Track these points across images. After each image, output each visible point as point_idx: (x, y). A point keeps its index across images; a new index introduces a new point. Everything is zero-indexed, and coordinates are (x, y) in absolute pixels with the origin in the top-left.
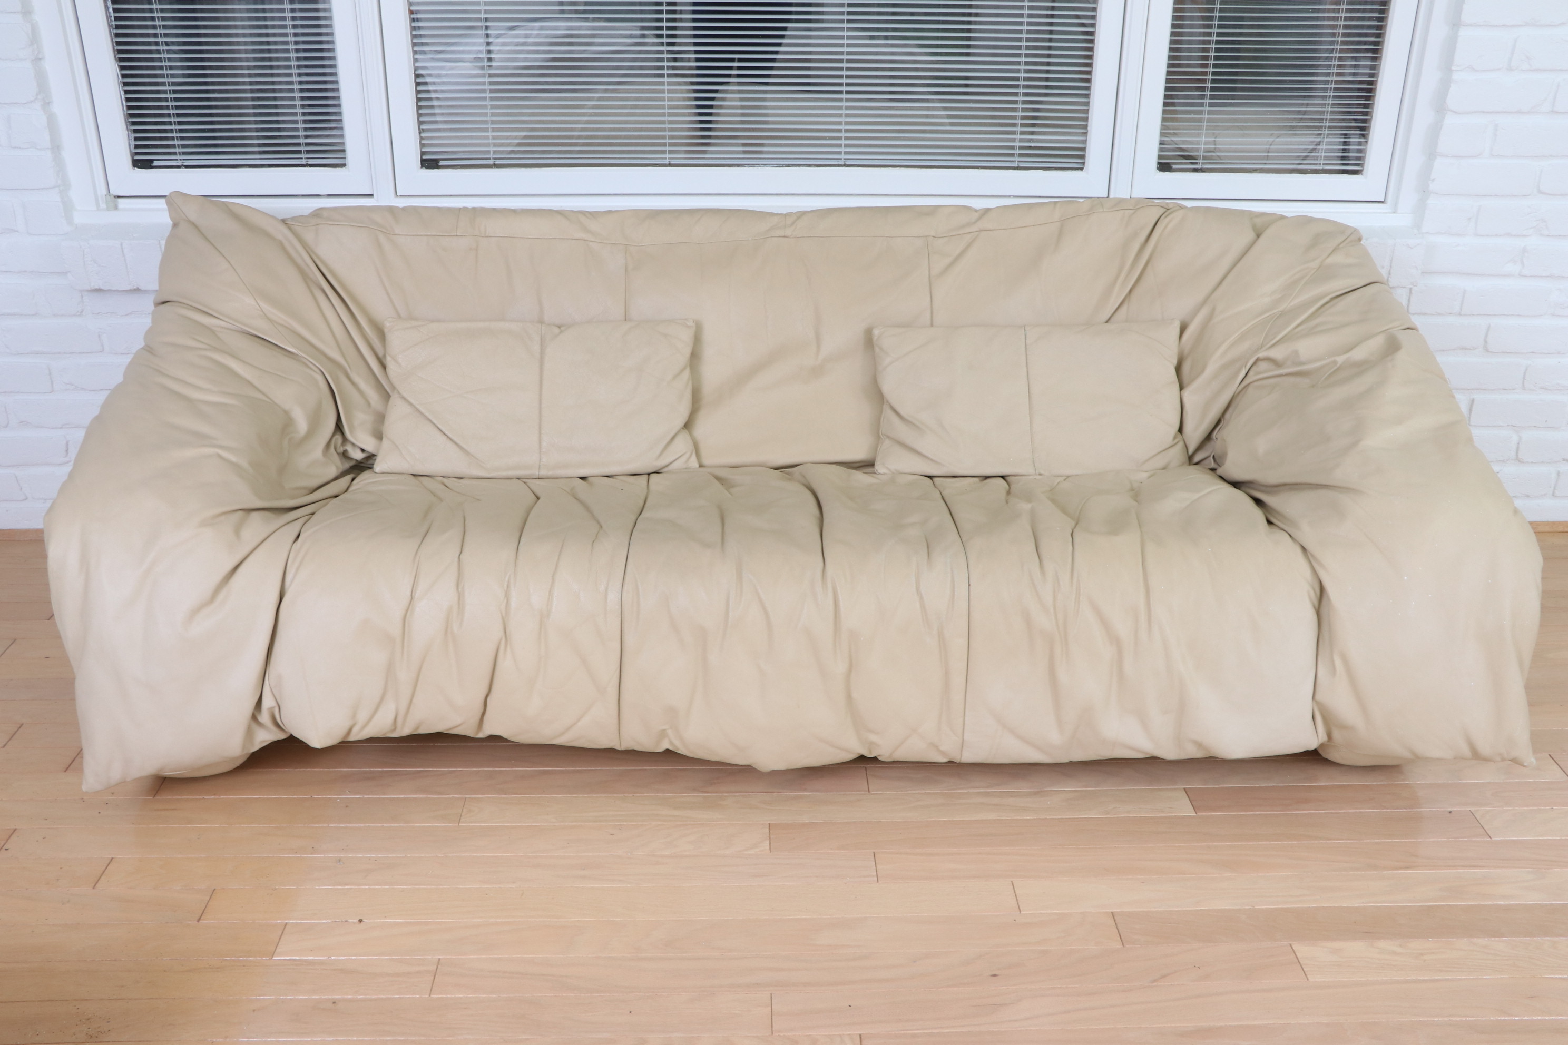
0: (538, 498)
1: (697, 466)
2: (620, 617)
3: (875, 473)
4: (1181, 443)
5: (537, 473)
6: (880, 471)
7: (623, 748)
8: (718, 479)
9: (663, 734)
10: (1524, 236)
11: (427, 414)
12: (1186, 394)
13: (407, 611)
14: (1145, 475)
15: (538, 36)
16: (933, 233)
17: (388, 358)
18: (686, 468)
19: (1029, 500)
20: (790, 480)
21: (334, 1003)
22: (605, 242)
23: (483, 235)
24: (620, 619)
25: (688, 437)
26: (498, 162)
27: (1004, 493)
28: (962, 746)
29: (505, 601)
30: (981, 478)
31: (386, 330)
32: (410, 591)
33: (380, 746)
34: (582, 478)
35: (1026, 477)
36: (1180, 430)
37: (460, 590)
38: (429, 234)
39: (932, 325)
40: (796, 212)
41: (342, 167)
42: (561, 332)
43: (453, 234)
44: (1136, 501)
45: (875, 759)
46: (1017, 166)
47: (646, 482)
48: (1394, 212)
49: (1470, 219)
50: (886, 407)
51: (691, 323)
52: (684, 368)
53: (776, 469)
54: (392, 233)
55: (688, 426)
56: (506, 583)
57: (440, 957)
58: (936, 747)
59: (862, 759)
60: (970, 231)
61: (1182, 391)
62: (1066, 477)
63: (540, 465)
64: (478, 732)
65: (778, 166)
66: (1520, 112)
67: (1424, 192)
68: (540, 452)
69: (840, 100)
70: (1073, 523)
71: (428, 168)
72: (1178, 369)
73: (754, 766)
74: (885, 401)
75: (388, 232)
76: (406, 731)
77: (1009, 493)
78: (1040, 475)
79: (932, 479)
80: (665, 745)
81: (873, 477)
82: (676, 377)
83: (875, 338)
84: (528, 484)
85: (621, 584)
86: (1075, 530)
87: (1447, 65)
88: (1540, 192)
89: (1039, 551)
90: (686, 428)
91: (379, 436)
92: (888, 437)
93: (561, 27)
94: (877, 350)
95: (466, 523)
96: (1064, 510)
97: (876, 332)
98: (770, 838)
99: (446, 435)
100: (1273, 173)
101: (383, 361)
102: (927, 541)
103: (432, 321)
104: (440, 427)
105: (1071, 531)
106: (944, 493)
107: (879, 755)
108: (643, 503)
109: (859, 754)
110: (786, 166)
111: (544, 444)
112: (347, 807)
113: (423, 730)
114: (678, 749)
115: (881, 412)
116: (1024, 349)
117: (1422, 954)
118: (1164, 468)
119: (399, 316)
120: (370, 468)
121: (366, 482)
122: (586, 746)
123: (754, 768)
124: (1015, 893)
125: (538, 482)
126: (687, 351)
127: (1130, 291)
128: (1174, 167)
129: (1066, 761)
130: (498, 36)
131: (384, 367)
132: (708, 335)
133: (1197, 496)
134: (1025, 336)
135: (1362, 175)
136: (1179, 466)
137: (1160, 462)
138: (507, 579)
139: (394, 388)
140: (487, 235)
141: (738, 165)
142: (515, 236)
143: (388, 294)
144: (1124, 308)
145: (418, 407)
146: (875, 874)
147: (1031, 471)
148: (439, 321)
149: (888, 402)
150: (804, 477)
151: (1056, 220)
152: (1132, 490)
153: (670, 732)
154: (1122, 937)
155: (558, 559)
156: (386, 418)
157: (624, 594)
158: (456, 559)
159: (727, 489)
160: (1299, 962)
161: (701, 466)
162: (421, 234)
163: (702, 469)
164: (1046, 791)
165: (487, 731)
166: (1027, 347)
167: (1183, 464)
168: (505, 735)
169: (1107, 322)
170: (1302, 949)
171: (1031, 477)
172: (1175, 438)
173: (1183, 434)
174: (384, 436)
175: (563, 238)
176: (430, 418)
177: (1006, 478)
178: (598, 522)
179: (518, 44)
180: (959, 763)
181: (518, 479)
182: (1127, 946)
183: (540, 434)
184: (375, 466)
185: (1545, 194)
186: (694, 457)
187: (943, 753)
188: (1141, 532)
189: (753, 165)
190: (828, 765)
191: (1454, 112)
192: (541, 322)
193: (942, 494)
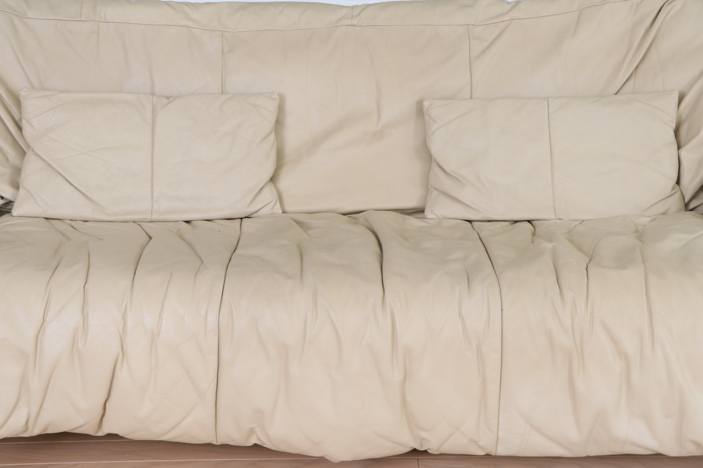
0: (151, 238)
1: (281, 212)
2: (217, 335)
3: (425, 218)
4: (679, 193)
5: (150, 217)
6: (429, 217)
7: (219, 443)
8: (298, 223)
9: (252, 431)
11: (57, 169)
12: (683, 152)
13: (39, 331)
14: (648, 219)
16: (472, 23)
17: (24, 122)
18: (272, 214)
19: (551, 241)
20: (356, 223)
22: (205, 28)
23: (103, 21)
24: (218, 337)
25: (273, 188)
27: (530, 234)
28: (497, 442)
29: (123, 323)
30: (511, 222)
31: (21, 98)
32: (43, 314)
33: (13, 444)
34: (187, 222)
35: (548, 221)
36: (678, 182)
37: (85, 314)
38: (57, 18)
39: (471, 98)
40: (362, 5)
42: (169, 102)
43: (78, 19)
44: (640, 241)
45: (425, 452)
47: (239, 226)
50: (434, 165)
51: (275, 96)
52: (270, 133)
53: (344, 214)
54: (25, 17)
55: (273, 179)
56: (123, 308)
58: (475, 442)
59: (415, 452)
60: (503, 20)
61: (680, 150)
62: (581, 222)
63: (152, 211)
64: (97, 432)
68: (152, 200)
70: (588, 259)
72: (677, 132)
73: (326, 458)
74: (433, 159)
75: (22, 16)
76: (36, 431)
77: (534, 234)
78: (560, 219)
79: (471, 223)
80: (253, 441)
81: (423, 221)
82: (263, 140)
83: (425, 109)
84: (142, 226)
85: (219, 308)
86: (589, 265)
89: (559, 282)
90: (272, 181)
91: (16, 186)
92: (436, 189)
94: (427, 118)
95: (90, 258)
96: (580, 249)
97: (426, 104)
99: (73, 186)
101: (20, 124)
102: (467, 273)
103: (61, 92)
104: (68, 179)
105: (586, 266)
106: (482, 235)
107: (429, 449)
108: (237, 242)
109: (412, 447)
111: (155, 194)
113: (51, 431)
114: (264, 444)
115: (430, 169)
116: (547, 117)
118: (664, 214)
119: (33, 87)
120: (9, 212)
121: (5, 224)
122: (188, 441)
123: (326, 459)
125: (150, 225)
126: (273, 119)
127: (637, 68)
129: (584, 455)
131: (20, 129)
132: (289, 106)
133: (693, 236)
134: (548, 106)
136: (677, 212)
137: (660, 209)
138: (124, 304)
139: (29, 146)
140: (107, 21)
142: (130, 22)
143: (23, 68)
144: (631, 82)
145: (50, 162)
147: (553, 216)
148: (67, 92)
149: (435, 160)
150: (367, 221)
151: (575, 10)
152: (637, 231)
153: (257, 430)
155: (167, 288)
156: (22, 171)
157: (221, 316)
158: (82, 289)
159: (305, 231)
161: (284, 212)
162: (51, 18)
163: (284, 215)
165: (106, 430)
166: (550, 115)
167: (680, 210)
168: (120, 433)
169: (616, 94)
171: (552, 221)
172: (673, 189)
173: (681, 186)
174: (20, 186)
175: (171, 24)
176: (60, 171)
177: (532, 222)
178: (200, 259)
180: (495, 456)
181: (134, 222)
183: (152, 185)
184: (12, 211)
186: (278, 204)
187: (481, 447)
188: (645, 266)
190: (387, 457)
192: (153, 94)
193: (480, 235)
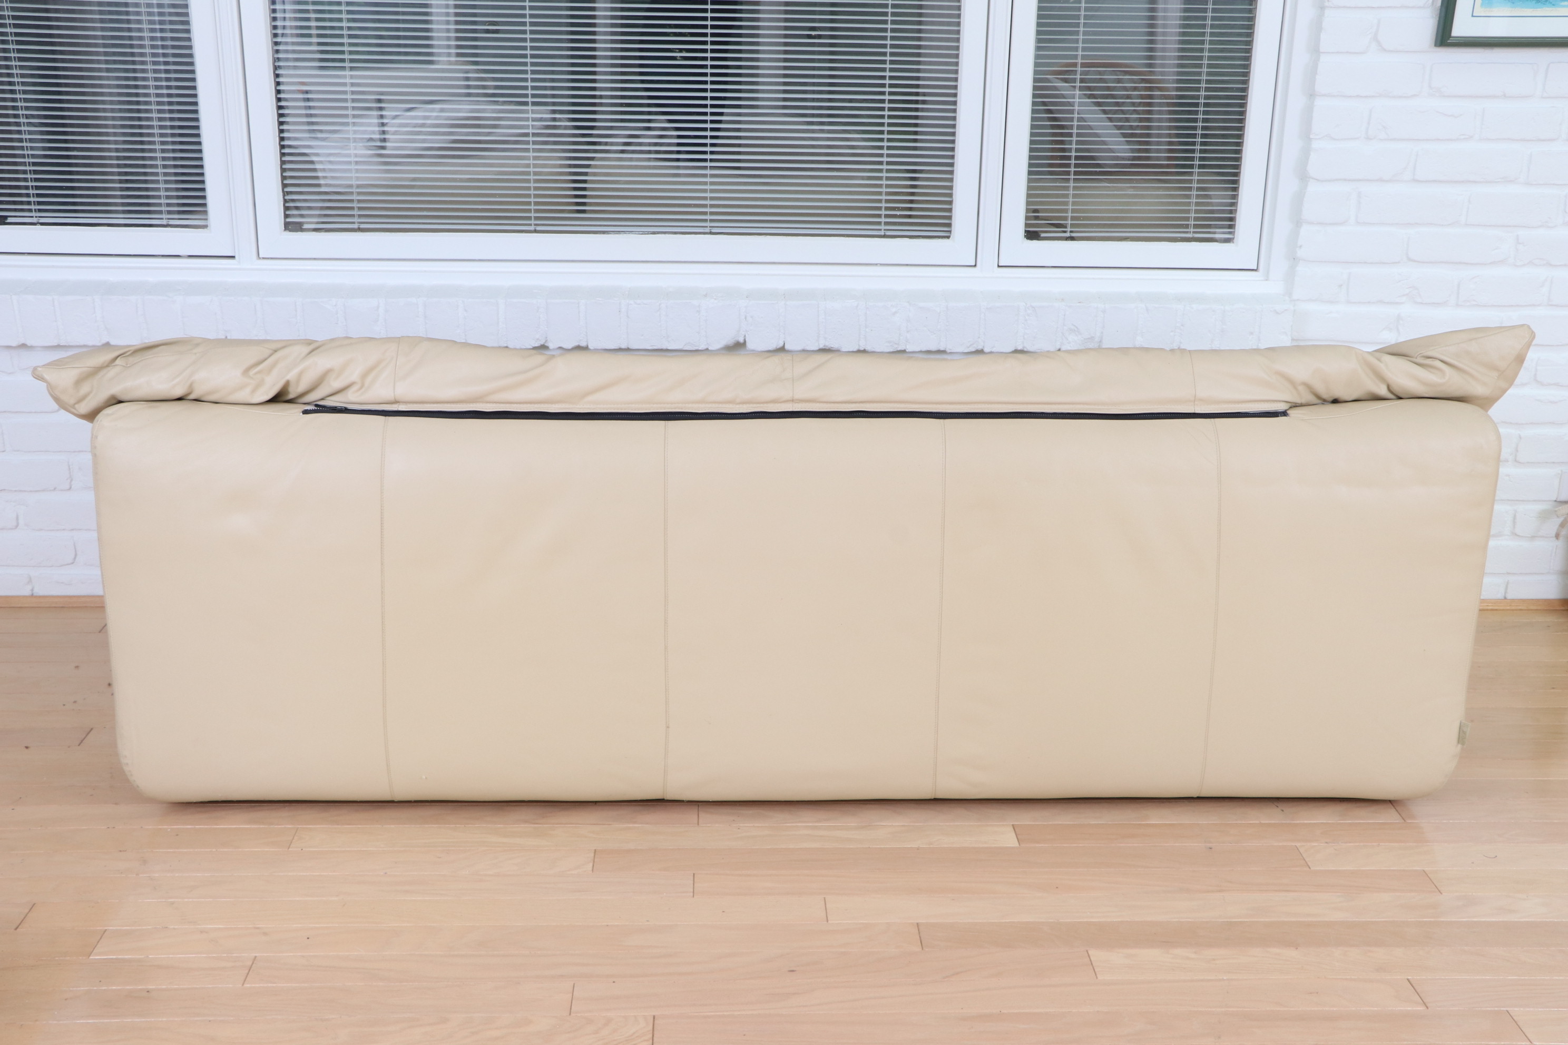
10: (1397, 303)
15: (437, 118)
21: (148, 992)
26: (362, 226)
41: (203, 228)
46: (883, 234)
48: (1267, 280)
49: (1341, 286)
57: (257, 955)
65: (644, 233)
66: (1381, 180)
67: (1294, 259)
69: (705, 168)
71: (291, 231)
87: (1306, 135)
88: (1410, 260)
93: (464, 109)
98: (594, 862)
100: (1142, 241)
110: (651, 234)
112: (177, 835)
117: (1214, 960)
124: (826, 907)
128: (1043, 235)
130: (395, 117)
135: (1233, 243)
141: (604, 232)
146: (692, 890)
154: (923, 943)
160: (1092, 964)
164: (875, 825)
170: (1097, 955)
179: (416, 126)
182: (927, 950)
185: (1415, 261)
189: (619, 232)
191: (1317, 180)
